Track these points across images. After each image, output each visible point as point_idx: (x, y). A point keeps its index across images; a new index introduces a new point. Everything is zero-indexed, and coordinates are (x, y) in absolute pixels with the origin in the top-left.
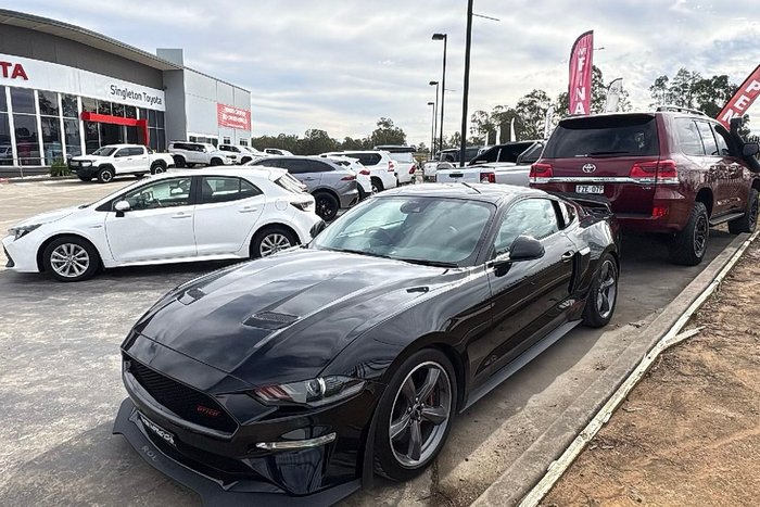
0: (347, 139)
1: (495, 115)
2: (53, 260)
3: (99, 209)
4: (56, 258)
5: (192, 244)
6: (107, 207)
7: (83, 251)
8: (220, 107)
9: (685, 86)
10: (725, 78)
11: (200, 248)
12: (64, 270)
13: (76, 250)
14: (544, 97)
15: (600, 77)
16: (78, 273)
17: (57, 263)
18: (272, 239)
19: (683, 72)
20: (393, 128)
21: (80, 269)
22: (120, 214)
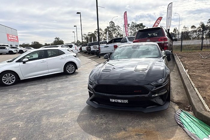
0: (45, 44)
1: (89, 35)
2: (3, 79)
3: (17, 62)
4: (4, 78)
5: (47, 70)
6: (19, 61)
7: (13, 76)
8: (8, 35)
9: (133, 26)
10: (142, 24)
11: (50, 71)
12: (7, 82)
13: (11, 75)
14: (101, 30)
15: (114, 24)
16: (12, 83)
17: (4, 80)
18: (69, 66)
19: (133, 23)
20: (60, 40)
21: (12, 81)
22: (24, 63)
